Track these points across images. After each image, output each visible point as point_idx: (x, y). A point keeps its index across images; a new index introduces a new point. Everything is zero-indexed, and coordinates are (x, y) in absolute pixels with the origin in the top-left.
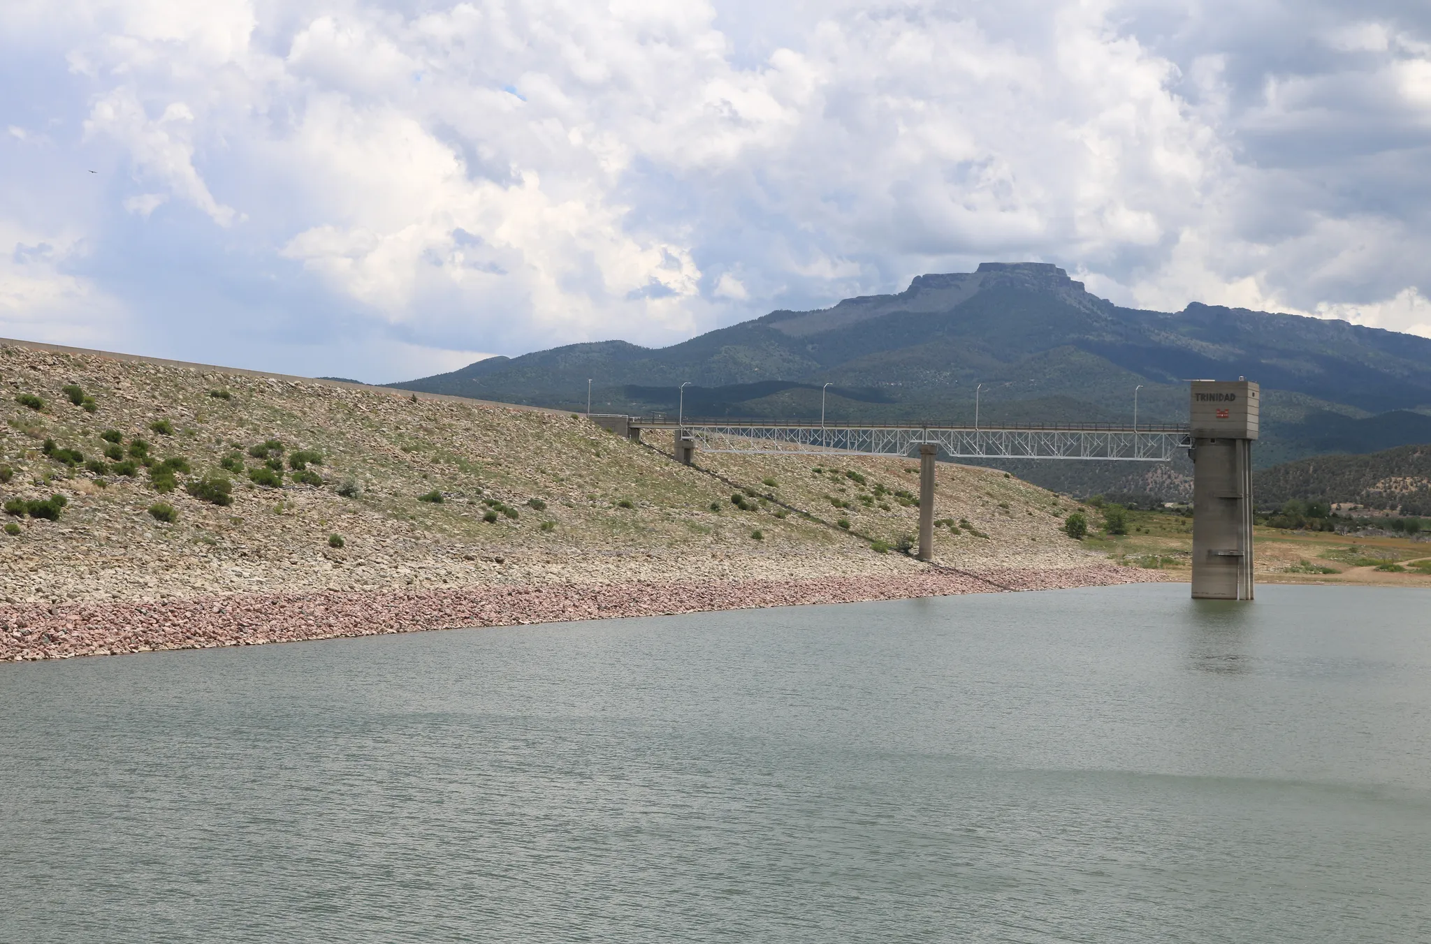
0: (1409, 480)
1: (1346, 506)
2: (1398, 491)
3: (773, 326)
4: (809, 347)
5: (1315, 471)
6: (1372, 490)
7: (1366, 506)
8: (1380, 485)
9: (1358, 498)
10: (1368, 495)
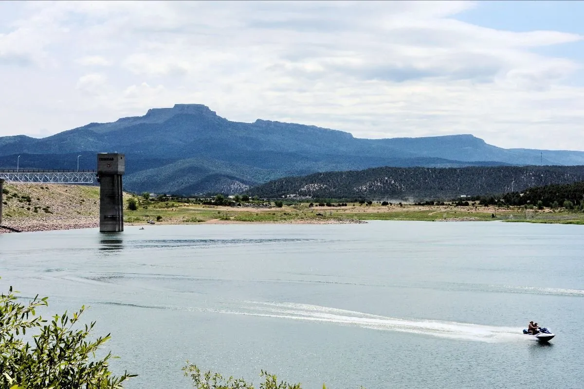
0: (316, 185)
1: (292, 196)
2: (312, 189)
3: (90, 129)
4: (106, 137)
5: (285, 183)
6: (302, 189)
7: (300, 195)
8: (305, 187)
9: (297, 192)
10: (301, 191)
